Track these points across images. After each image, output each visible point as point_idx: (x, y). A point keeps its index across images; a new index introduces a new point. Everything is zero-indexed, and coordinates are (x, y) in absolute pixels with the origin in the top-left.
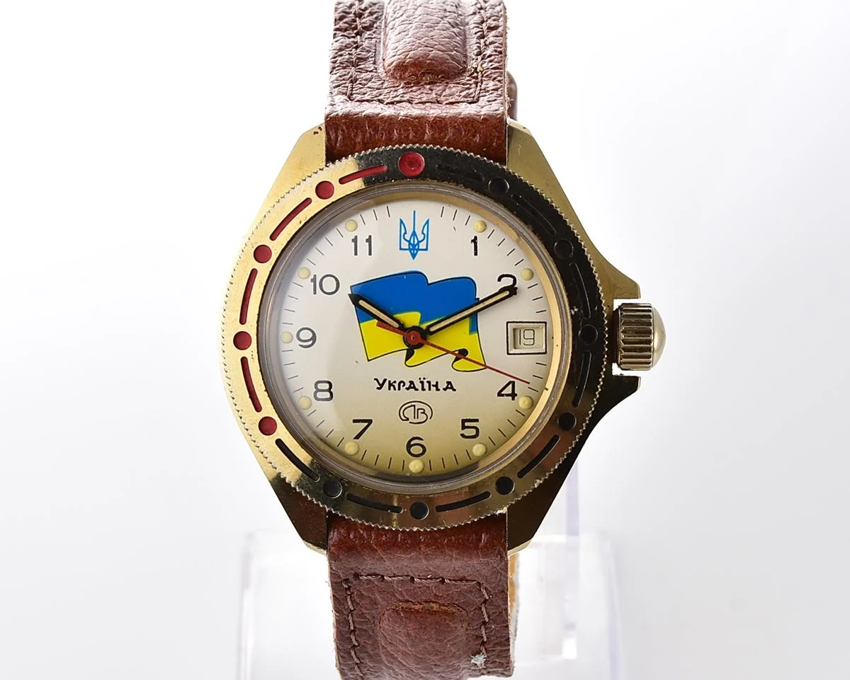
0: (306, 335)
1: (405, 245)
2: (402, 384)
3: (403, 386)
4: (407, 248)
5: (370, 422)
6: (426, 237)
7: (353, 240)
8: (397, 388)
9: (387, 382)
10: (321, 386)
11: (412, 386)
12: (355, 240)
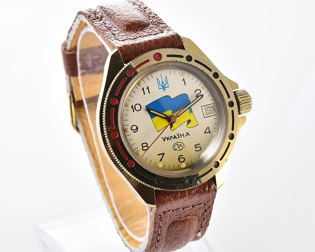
0: (134, 128)
1: (161, 87)
2: (171, 137)
3: (172, 138)
4: (162, 88)
5: (164, 154)
6: (167, 82)
7: (142, 89)
8: (170, 139)
9: (166, 138)
10: (144, 145)
11: (175, 137)
12: (143, 89)
